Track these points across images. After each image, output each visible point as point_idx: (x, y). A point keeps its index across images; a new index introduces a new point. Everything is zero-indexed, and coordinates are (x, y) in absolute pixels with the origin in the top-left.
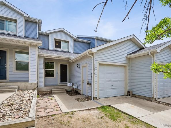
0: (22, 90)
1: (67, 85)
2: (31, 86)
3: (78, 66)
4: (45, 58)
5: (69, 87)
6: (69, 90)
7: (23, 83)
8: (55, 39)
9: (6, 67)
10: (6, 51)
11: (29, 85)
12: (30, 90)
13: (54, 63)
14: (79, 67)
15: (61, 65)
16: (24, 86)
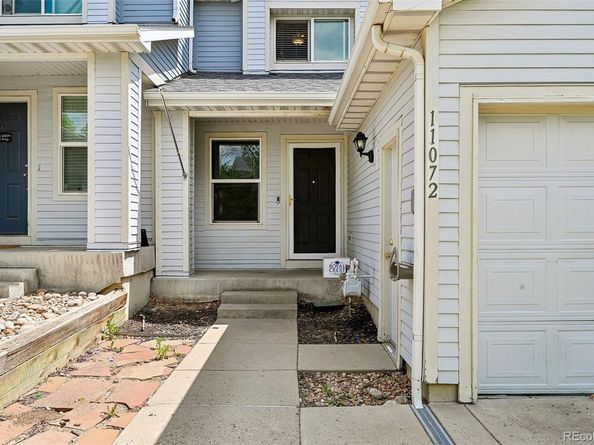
0: (50, 289)
1: (320, 271)
2: (97, 269)
3: (361, 150)
4: (191, 119)
5: (330, 280)
6: (328, 298)
7: (61, 257)
8: (273, 13)
9: (26, 178)
10: (26, 104)
11: (88, 268)
12: (88, 291)
13: (257, 143)
14: (371, 155)
15: (295, 150)
16: (62, 267)
